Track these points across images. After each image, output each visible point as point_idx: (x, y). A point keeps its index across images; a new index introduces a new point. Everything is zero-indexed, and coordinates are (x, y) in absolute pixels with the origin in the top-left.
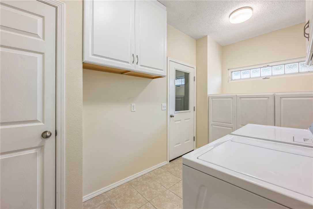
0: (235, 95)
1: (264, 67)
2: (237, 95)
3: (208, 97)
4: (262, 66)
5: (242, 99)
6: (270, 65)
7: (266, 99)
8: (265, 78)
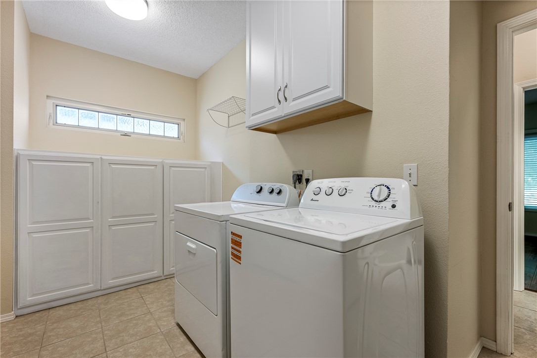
0: (99, 157)
1: (123, 115)
2: (104, 157)
3: (15, 153)
4: (120, 112)
5: (113, 166)
6: (132, 115)
7: (153, 168)
8: (123, 134)
